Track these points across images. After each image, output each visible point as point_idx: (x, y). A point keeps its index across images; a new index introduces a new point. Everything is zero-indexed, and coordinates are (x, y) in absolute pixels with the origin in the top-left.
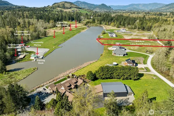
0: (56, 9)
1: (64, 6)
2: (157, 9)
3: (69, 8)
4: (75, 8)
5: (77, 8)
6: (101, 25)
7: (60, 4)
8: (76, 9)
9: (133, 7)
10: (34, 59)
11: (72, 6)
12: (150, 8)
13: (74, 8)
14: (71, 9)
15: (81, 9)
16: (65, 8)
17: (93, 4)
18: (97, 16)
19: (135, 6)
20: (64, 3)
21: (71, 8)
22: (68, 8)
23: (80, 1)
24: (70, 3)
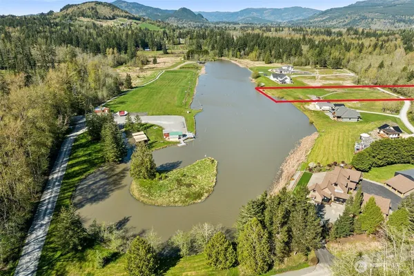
0: (76, 19)
1: (97, 13)
2: (303, 20)
3: (111, 19)
4: (125, 17)
5: (130, 18)
6: (223, 58)
7: (84, 7)
8: (128, 22)
9: (251, 15)
10: (177, 140)
11: (117, 12)
12: (287, 18)
13: (122, 19)
14: (115, 20)
15: (139, 19)
16: (99, 18)
17: (158, 9)
18: (195, 36)
19: (255, 14)
20: (94, 6)
21: (113, 18)
22: (107, 19)
23: (125, 2)
24: (110, 5)
